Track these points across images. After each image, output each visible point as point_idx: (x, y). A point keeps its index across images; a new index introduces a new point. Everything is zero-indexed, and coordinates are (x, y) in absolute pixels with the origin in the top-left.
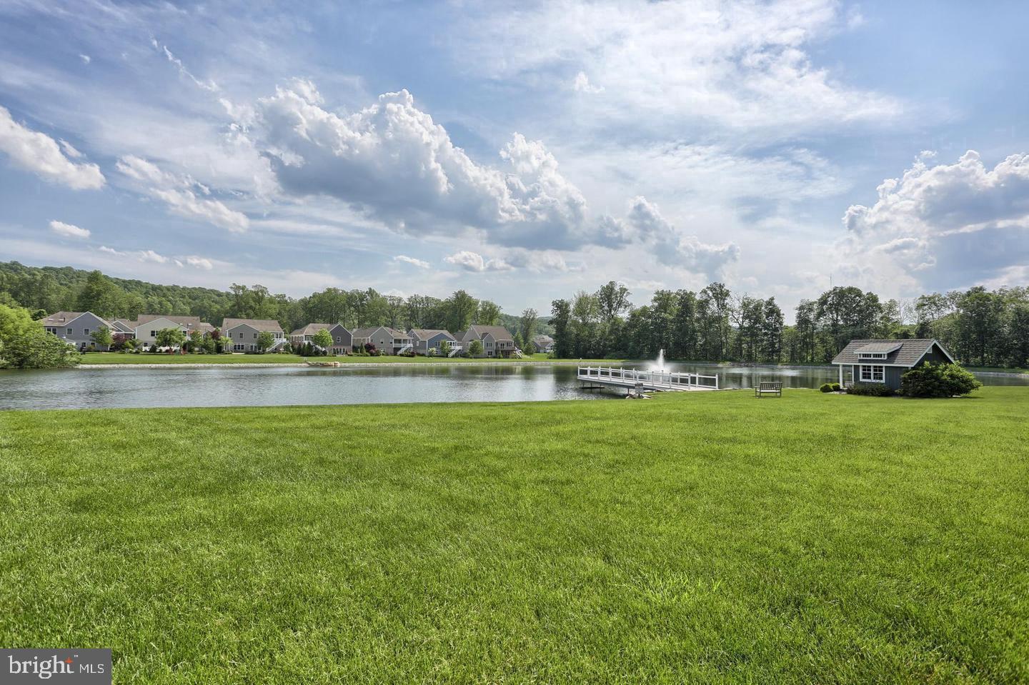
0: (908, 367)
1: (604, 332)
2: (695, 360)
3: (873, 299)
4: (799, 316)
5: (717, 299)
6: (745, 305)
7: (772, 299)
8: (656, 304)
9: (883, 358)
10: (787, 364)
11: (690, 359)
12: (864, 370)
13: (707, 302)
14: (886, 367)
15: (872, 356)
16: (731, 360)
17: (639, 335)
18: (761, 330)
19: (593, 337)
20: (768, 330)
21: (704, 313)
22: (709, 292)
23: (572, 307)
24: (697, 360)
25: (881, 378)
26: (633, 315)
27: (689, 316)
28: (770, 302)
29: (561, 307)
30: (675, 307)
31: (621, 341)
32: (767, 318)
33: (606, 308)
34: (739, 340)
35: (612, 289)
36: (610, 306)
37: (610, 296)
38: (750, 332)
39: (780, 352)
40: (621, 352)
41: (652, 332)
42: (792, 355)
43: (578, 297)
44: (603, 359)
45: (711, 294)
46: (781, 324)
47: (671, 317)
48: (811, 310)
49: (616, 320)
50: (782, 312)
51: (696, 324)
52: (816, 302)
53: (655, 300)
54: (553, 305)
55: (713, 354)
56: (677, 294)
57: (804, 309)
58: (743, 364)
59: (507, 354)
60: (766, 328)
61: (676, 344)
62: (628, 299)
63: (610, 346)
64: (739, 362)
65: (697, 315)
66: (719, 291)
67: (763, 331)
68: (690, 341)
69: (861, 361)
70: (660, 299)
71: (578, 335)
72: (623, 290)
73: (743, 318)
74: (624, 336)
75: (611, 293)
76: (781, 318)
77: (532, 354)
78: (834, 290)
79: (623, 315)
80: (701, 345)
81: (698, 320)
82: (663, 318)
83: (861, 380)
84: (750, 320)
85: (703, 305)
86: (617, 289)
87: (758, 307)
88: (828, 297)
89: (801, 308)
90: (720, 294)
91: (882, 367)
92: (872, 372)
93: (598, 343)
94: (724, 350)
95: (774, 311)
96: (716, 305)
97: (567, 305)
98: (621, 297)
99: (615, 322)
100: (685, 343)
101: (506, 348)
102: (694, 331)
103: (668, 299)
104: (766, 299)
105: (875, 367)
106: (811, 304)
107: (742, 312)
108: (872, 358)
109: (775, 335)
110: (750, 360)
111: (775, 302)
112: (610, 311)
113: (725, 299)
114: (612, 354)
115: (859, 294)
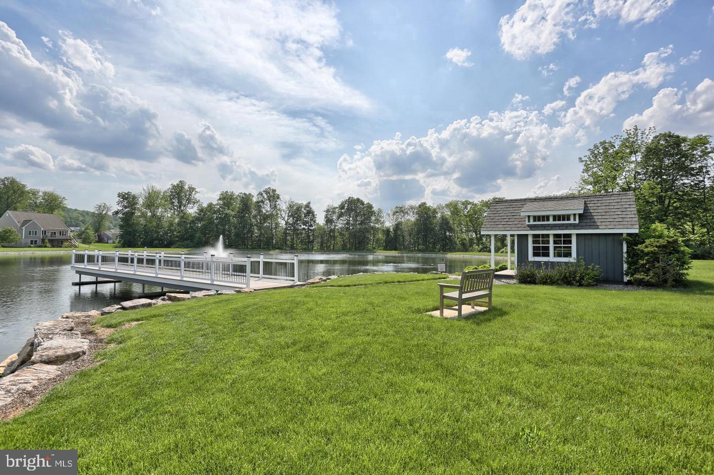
0: (622, 234)
1: (171, 224)
2: (251, 249)
3: (370, 207)
4: (326, 217)
5: (270, 201)
6: (291, 206)
7: (309, 203)
8: (221, 202)
9: (572, 221)
10: (317, 251)
11: (248, 248)
12: (534, 242)
13: (262, 202)
14: (577, 235)
15: (551, 219)
16: (279, 248)
17: (205, 227)
18: (301, 226)
19: (161, 228)
20: (306, 226)
21: (260, 211)
22: (264, 194)
23: (141, 201)
24: (253, 248)
25: (568, 255)
26: (201, 210)
27: (248, 213)
28: (308, 206)
29: (128, 199)
30: (237, 205)
31: (188, 232)
32: (305, 216)
33: (176, 204)
34: (285, 233)
35: (182, 187)
36: (180, 202)
37: (180, 194)
38: (293, 228)
39: (313, 242)
40: (188, 242)
41: (217, 225)
42: (322, 245)
43: (147, 191)
44: (170, 247)
45: (266, 197)
46: (315, 222)
47: (233, 213)
48: (334, 212)
49: (185, 214)
50: (315, 213)
51: (253, 220)
52: (337, 208)
53: (220, 199)
54: (119, 196)
55: (266, 244)
56: (238, 196)
57: (329, 211)
58: (288, 251)
59: (56, 243)
60: (304, 225)
61: (237, 235)
62: (197, 196)
63: (177, 237)
64: (285, 249)
65: (254, 212)
66: (271, 194)
67: (302, 227)
68: (248, 233)
69: (532, 227)
70: (224, 198)
71: (145, 226)
72: (192, 189)
73: (288, 216)
74: (191, 228)
75: (181, 191)
76: (315, 217)
77: (91, 243)
78: (349, 199)
79: (192, 210)
80: (257, 237)
81: (255, 217)
82: (226, 214)
83: (531, 258)
84: (293, 219)
85: (258, 205)
86: (186, 187)
87: (299, 208)
88: (345, 204)
89: (328, 211)
90: (273, 196)
91: (569, 236)
92: (551, 246)
93: (166, 233)
94: (274, 241)
95: (310, 212)
96: (269, 206)
97: (134, 197)
98: (190, 195)
99: (184, 216)
100: (244, 234)
101: (58, 236)
102: (251, 225)
103: (231, 199)
104: (305, 203)
105: (555, 236)
106: (335, 208)
107: (288, 212)
108: (551, 222)
109: (311, 230)
110: (292, 249)
111: (311, 205)
112: (180, 207)
113: (276, 201)
114: (180, 243)
115: (362, 203)
